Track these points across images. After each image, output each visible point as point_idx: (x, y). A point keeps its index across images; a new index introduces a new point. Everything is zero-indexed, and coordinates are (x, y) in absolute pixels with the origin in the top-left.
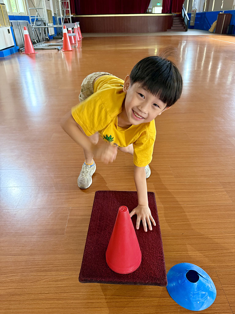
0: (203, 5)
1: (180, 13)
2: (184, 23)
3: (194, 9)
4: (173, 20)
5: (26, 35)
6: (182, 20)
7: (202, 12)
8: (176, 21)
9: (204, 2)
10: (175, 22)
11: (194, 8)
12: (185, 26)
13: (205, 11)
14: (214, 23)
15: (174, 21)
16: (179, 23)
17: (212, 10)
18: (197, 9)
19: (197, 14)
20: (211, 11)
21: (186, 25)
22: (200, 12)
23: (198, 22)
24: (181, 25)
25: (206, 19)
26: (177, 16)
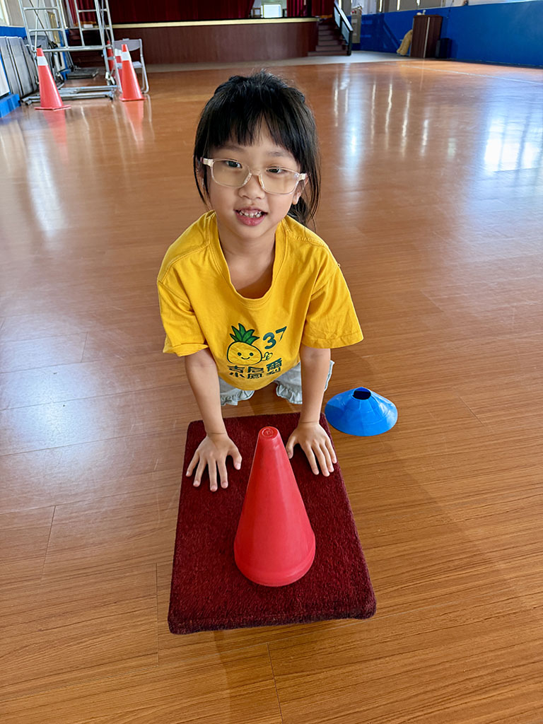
2: (341, 38)
3: (356, 7)
4: (318, 31)
5: (43, 68)
6: (336, 31)
7: (374, 13)
8: (324, 34)
10: (321, 36)
12: (343, 43)
14: (406, 36)
15: (320, 33)
16: (331, 37)
17: (398, 8)
18: (363, 7)
19: (365, 18)
20: (392, 11)
21: (346, 41)
22: (370, 14)
23: (369, 36)
24: (335, 43)
25: (387, 27)
26: (324, 22)
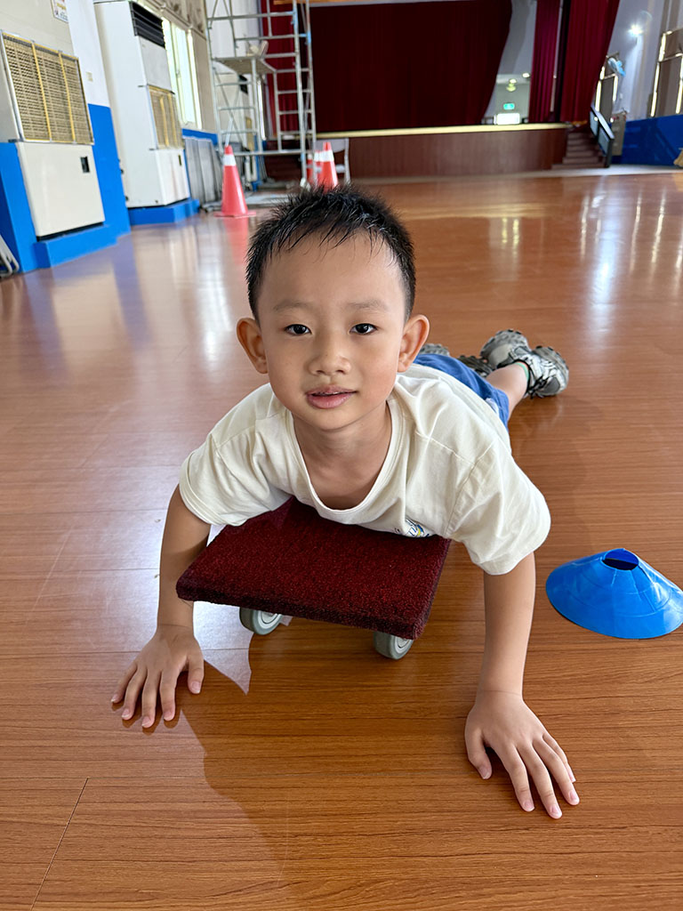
0: (647, 100)
1: (585, 122)
2: (597, 147)
3: (620, 111)
4: (566, 140)
5: (229, 168)
6: (590, 139)
7: (644, 117)
8: (574, 143)
9: (649, 93)
10: (572, 146)
11: (617, 109)
12: (600, 154)
13: (652, 114)
15: (570, 143)
16: (584, 147)
17: (678, 111)
18: (628, 111)
19: (630, 124)
20: (670, 115)
21: (604, 152)
22: (638, 119)
23: (634, 146)
24: (589, 153)
25: (661, 135)
26: (576, 130)
